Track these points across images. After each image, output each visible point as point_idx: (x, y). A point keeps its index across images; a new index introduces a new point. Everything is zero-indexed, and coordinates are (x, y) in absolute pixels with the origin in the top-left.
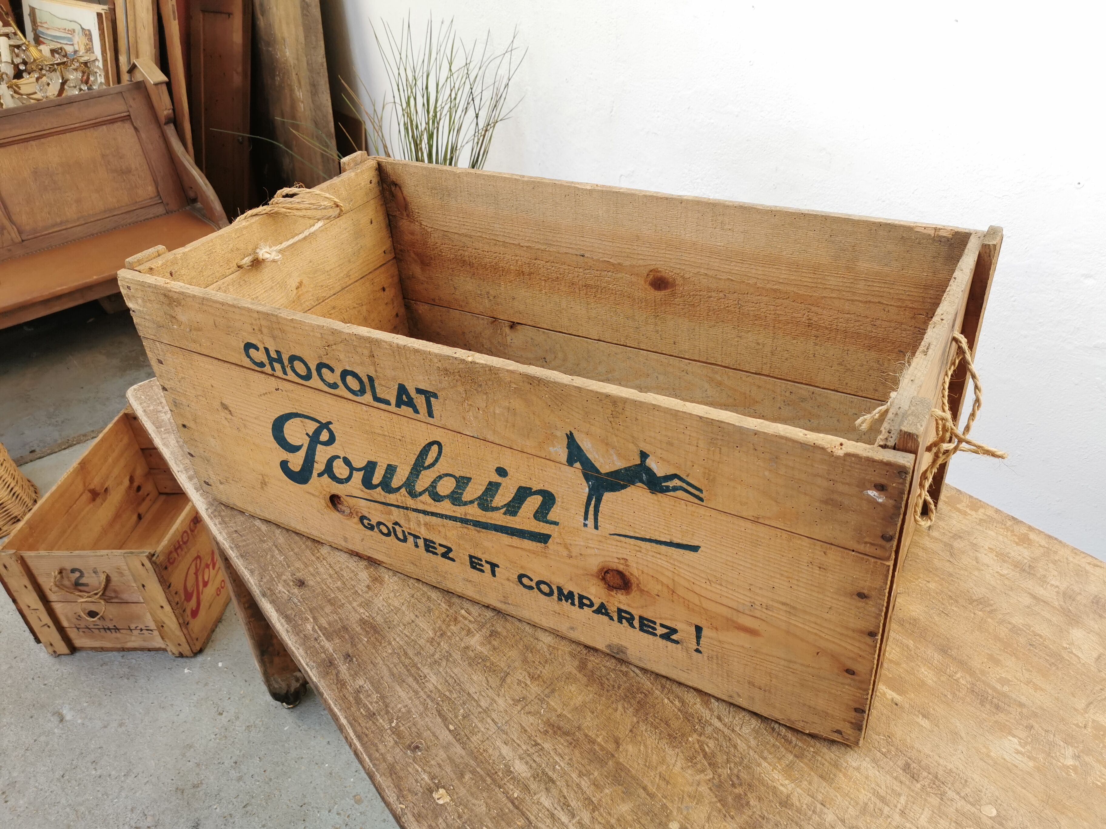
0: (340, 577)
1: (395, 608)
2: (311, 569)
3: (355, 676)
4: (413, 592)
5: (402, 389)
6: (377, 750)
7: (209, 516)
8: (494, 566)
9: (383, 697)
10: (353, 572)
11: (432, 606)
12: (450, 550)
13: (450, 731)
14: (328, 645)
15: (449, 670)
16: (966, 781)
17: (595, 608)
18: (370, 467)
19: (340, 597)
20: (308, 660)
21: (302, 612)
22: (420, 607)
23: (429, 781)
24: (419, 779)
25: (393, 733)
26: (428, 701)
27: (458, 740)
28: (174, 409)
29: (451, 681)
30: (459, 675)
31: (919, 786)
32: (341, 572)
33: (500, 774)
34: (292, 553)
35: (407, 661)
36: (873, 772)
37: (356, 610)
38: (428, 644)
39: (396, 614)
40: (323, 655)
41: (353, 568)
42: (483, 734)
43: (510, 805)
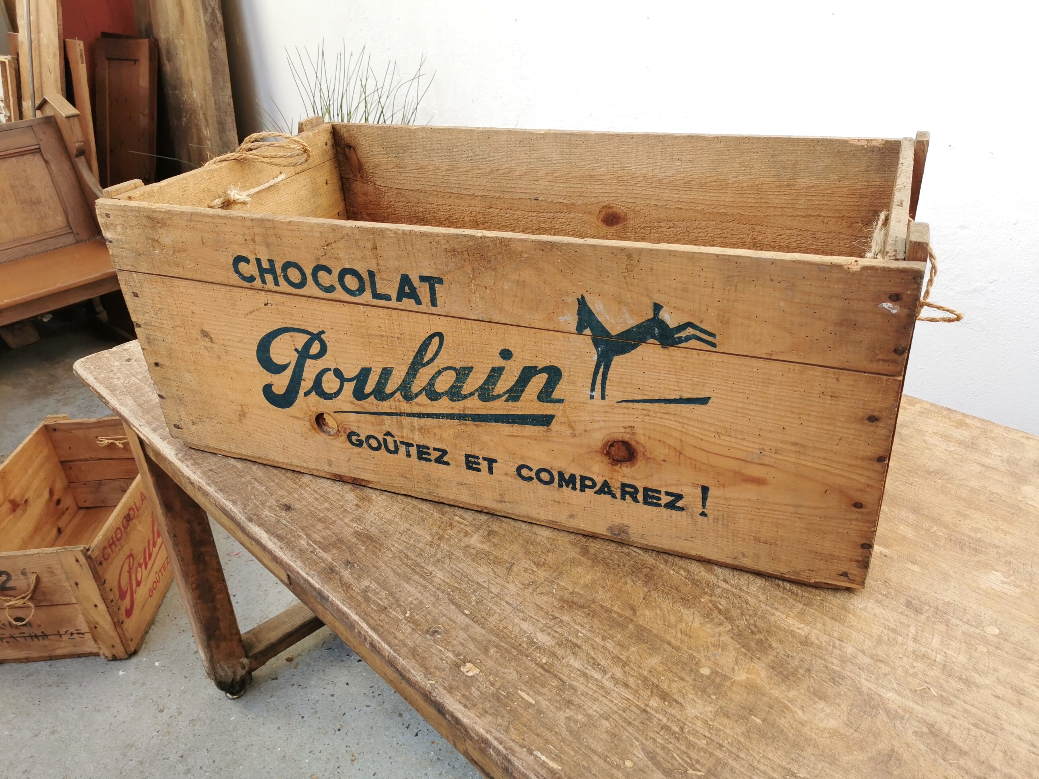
0: (326, 500)
1: (388, 520)
2: (296, 496)
3: (359, 578)
4: (403, 506)
5: (405, 280)
6: (395, 638)
7: (180, 460)
8: (491, 461)
9: (391, 594)
10: (339, 494)
11: (425, 516)
12: (444, 452)
13: (466, 615)
14: (325, 555)
15: (454, 566)
16: (965, 610)
17: (597, 488)
18: (365, 373)
19: (330, 516)
20: (307, 570)
21: (293, 530)
22: (413, 517)
23: (454, 658)
24: (444, 657)
25: (409, 622)
26: (438, 592)
27: (476, 622)
28: (146, 346)
29: (458, 574)
30: (465, 569)
31: (923, 617)
32: (327, 496)
33: (524, 645)
34: (272, 484)
35: (410, 563)
36: (879, 611)
37: (348, 526)
38: (428, 547)
39: (390, 525)
40: (322, 564)
41: (338, 491)
42: (500, 615)
43: (540, 670)
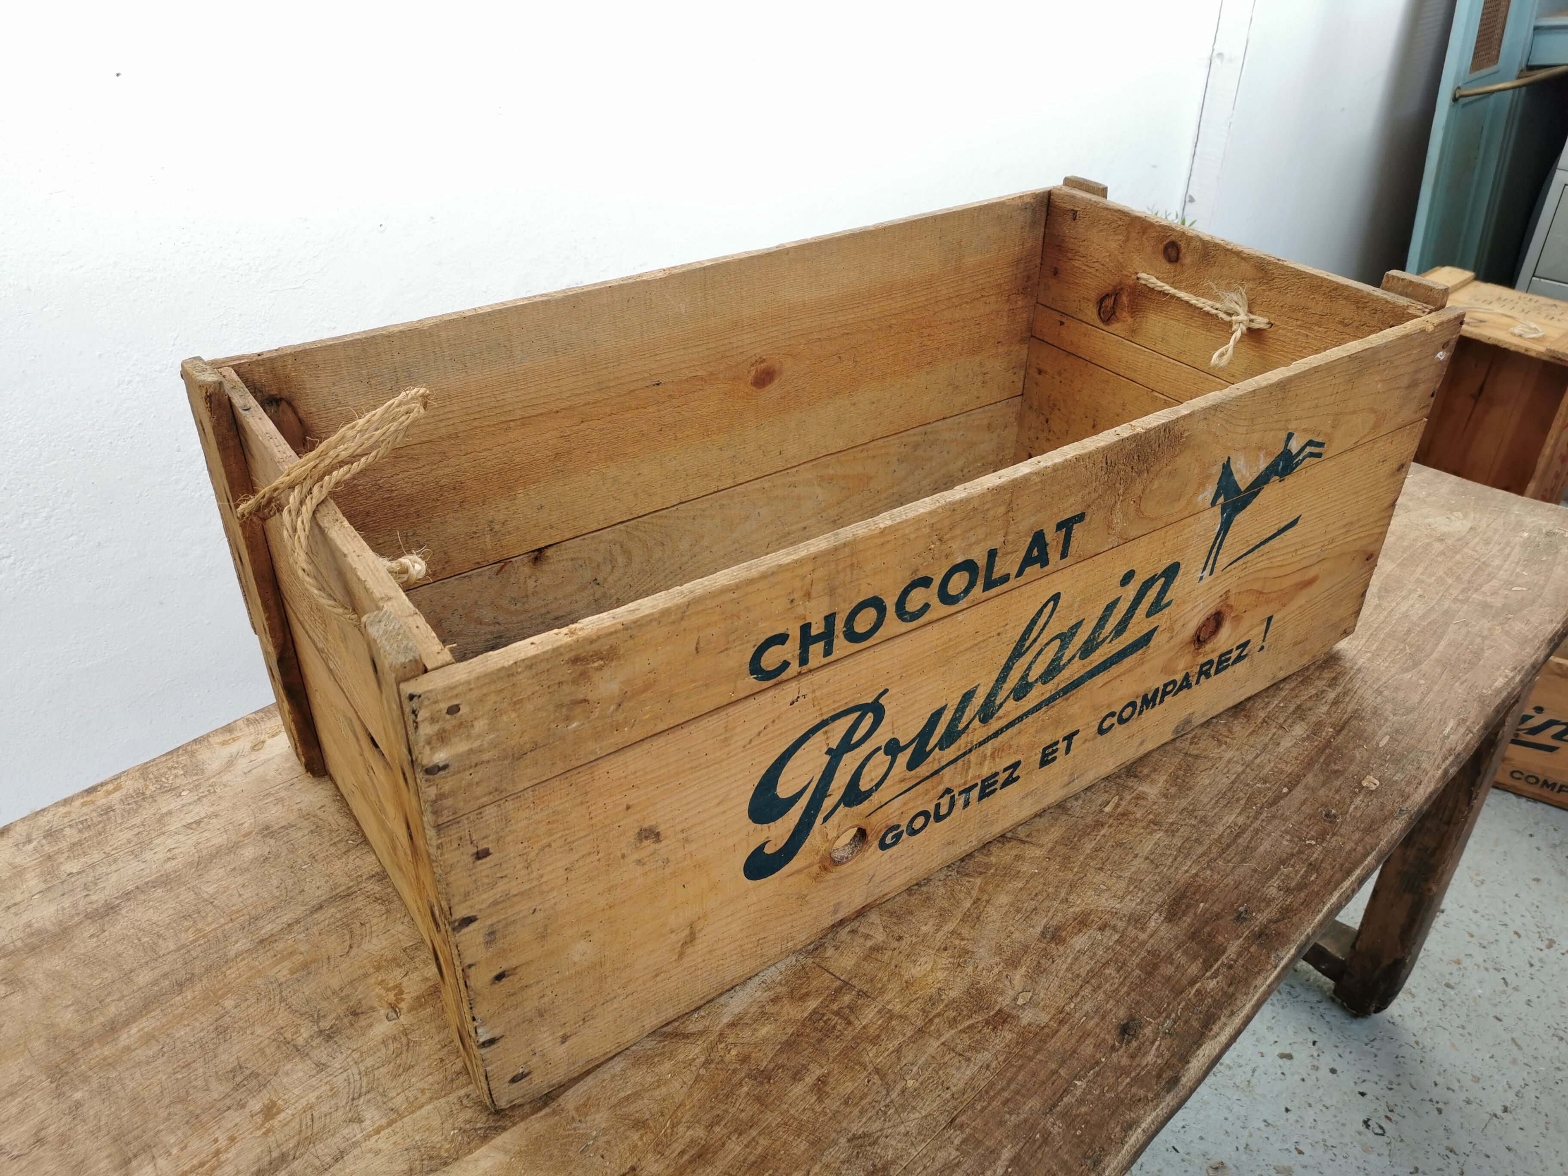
0: (1093, 974)
6: (1355, 850)
9: (1283, 862)
10: (1076, 959)
11: (1110, 844)
14: (1233, 949)
15: (1208, 807)
19: (1138, 960)
20: (1269, 967)
21: (1187, 1004)
22: (1117, 857)
23: (1361, 796)
24: (1364, 804)
25: (1324, 839)
26: (1261, 818)
27: (1298, 782)
29: (1223, 802)
30: (1211, 796)
32: (1083, 975)
35: (1215, 850)
37: (1156, 931)
39: (1141, 881)
40: (1253, 949)
41: (1069, 960)
42: (1277, 763)
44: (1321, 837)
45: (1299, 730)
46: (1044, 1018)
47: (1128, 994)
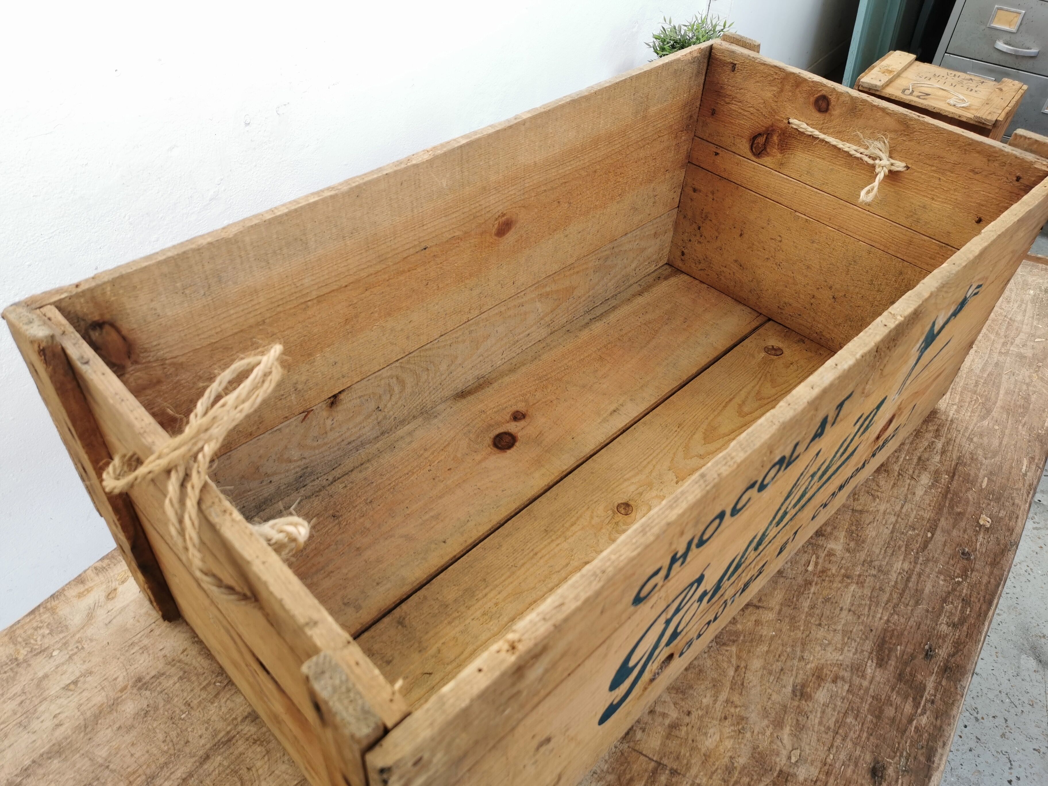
0: (840, 723)
2: (849, 771)
4: (814, 627)
6: (989, 582)
9: (944, 600)
10: (823, 712)
11: (820, 600)
13: (933, 535)
14: (930, 685)
15: (881, 557)
19: (867, 707)
20: (959, 697)
21: (911, 742)
22: (828, 612)
23: (982, 534)
24: (985, 541)
25: (967, 576)
27: (936, 526)
29: (890, 551)
30: (880, 546)
32: (832, 726)
35: (895, 596)
39: (851, 632)
40: (944, 683)
41: (819, 715)
42: (918, 511)
43: (956, 478)
44: (964, 574)
45: (925, 479)
46: (814, 772)
47: (868, 739)
